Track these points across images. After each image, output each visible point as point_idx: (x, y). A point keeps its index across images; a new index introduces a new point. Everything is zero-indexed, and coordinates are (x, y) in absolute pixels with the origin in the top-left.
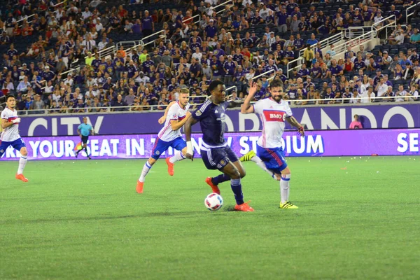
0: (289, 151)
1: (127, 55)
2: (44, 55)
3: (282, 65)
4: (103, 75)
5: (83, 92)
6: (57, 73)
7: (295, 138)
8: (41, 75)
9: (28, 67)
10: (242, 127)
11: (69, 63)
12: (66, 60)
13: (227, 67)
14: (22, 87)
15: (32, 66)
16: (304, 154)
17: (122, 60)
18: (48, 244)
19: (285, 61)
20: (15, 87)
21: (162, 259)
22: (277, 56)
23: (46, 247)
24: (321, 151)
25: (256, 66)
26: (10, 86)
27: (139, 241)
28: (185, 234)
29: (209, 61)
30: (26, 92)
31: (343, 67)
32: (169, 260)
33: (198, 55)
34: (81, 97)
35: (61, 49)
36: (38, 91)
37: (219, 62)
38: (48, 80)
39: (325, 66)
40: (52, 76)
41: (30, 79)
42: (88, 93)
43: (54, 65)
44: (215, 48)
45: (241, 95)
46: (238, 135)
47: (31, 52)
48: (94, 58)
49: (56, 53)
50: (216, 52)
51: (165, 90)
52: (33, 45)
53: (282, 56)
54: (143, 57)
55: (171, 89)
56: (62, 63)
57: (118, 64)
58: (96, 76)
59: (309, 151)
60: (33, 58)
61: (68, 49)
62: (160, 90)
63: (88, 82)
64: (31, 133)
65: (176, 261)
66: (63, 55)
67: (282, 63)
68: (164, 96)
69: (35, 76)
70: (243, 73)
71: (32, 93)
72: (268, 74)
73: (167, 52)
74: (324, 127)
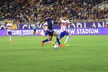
0: (90, 33)
1: (48, 8)
2: (27, 8)
3: (88, 11)
4: (42, 14)
5: (37, 18)
6: (30, 13)
7: (91, 30)
8: (26, 13)
9: (23, 11)
10: (77, 27)
11: (33, 10)
12: (32, 9)
13: (74, 11)
14: (21, 16)
15: (24, 11)
16: (94, 34)
17: (47, 10)
18: (28, 57)
19: (89, 10)
20: (19, 16)
21: (57, 61)
22: (86, 9)
23: (27, 57)
24: (98, 33)
25: (81, 11)
26: (18, 16)
27: (51, 56)
28: (63, 54)
29: (69, 10)
30: (22, 18)
31: (104, 11)
32: (59, 61)
33: (66, 8)
34: (36, 19)
35: (31, 7)
36: (25, 17)
37: (72, 10)
38: (28, 15)
39: (99, 11)
40: (29, 14)
41: (23, 14)
42: (38, 18)
43: (29, 11)
44: (71, 6)
45: (77, 19)
46: (76, 29)
47: (23, 7)
48: (39, 9)
49: (30, 8)
50: (71, 7)
51: (58, 17)
52: (24, 6)
53: (88, 9)
54: (52, 9)
55: (59, 17)
56: (31, 10)
57: (46, 11)
58: (40, 14)
59: (95, 33)
60: (24, 9)
61: (33, 7)
62: (57, 17)
63: (38, 15)
64: (23, 28)
65: (61, 61)
66: (31, 8)
67: (88, 10)
68: (57, 19)
69: (24, 14)
70: (78, 13)
71: (24, 18)
72: (84, 13)
73: (58, 7)
74: (99, 27)
